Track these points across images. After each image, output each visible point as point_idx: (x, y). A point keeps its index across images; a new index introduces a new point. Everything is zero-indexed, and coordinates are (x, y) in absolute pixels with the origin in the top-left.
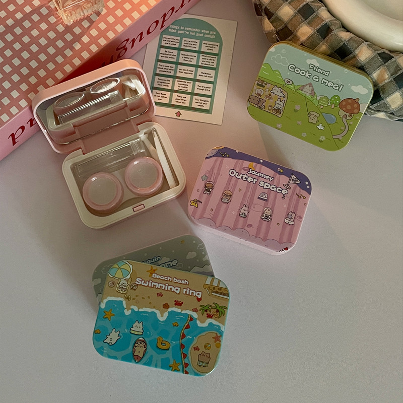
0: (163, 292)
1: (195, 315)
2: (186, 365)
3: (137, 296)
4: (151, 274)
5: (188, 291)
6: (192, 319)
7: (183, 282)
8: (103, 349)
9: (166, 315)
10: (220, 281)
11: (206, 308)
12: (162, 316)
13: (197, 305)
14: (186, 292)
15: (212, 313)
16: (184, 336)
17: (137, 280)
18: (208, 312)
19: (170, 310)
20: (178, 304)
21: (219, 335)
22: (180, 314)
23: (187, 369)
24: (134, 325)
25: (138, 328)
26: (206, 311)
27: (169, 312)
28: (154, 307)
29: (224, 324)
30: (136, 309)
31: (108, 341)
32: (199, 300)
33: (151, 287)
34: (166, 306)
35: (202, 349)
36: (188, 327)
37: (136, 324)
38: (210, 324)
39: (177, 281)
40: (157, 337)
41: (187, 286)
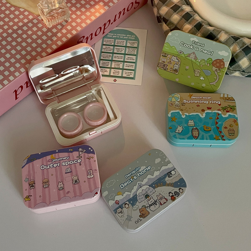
0: (199, 104)
1: (220, 112)
2: (223, 136)
3: (186, 108)
4: (191, 97)
5: (212, 102)
6: (219, 114)
7: (208, 98)
8: (176, 136)
9: (204, 114)
10: (228, 95)
11: (225, 108)
12: (202, 115)
13: (220, 107)
14: (211, 102)
15: (228, 110)
16: (217, 123)
17: (184, 101)
18: (226, 110)
19: (206, 112)
20: (209, 108)
21: (235, 119)
22: (212, 113)
23: (224, 138)
24: (189, 122)
25: (191, 123)
26: (225, 109)
27: (205, 113)
28: (197, 112)
29: (237, 114)
30: (188, 114)
31: (177, 131)
32: (220, 105)
33: (192, 103)
34: (203, 111)
35: (229, 128)
36: (218, 118)
37: (190, 121)
38: (229, 115)
39: (205, 98)
40: (203, 126)
41: (211, 100)
